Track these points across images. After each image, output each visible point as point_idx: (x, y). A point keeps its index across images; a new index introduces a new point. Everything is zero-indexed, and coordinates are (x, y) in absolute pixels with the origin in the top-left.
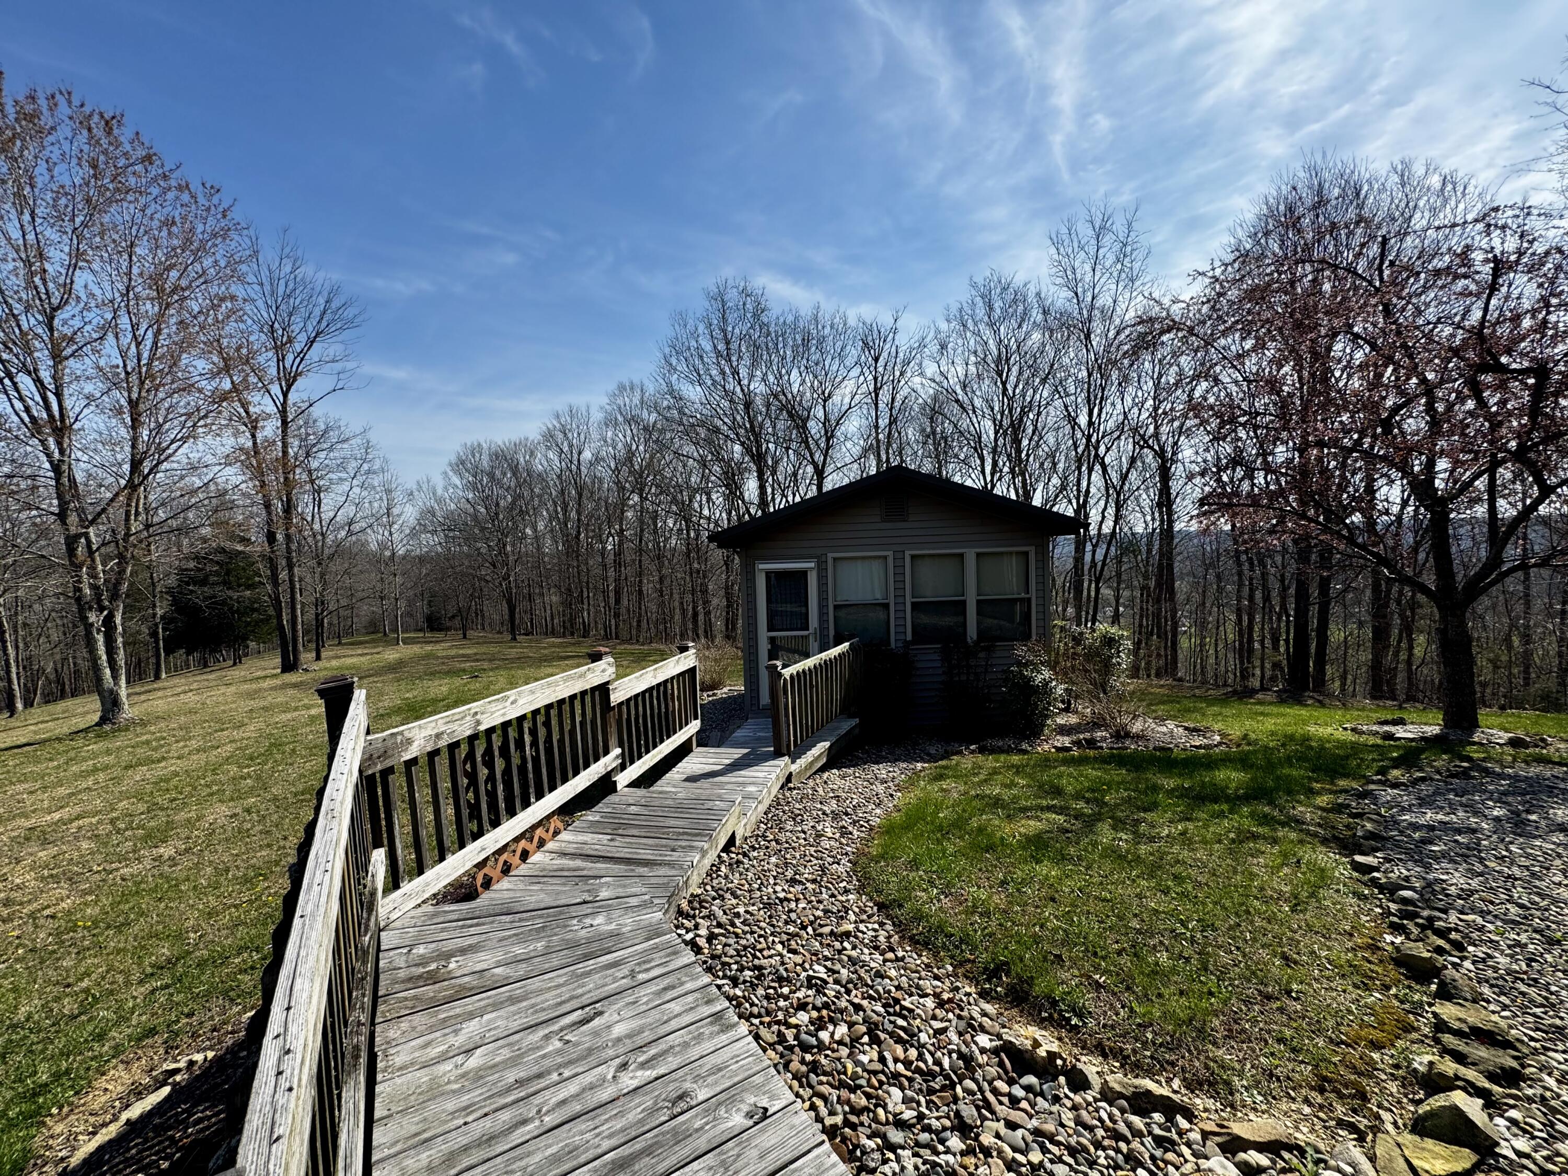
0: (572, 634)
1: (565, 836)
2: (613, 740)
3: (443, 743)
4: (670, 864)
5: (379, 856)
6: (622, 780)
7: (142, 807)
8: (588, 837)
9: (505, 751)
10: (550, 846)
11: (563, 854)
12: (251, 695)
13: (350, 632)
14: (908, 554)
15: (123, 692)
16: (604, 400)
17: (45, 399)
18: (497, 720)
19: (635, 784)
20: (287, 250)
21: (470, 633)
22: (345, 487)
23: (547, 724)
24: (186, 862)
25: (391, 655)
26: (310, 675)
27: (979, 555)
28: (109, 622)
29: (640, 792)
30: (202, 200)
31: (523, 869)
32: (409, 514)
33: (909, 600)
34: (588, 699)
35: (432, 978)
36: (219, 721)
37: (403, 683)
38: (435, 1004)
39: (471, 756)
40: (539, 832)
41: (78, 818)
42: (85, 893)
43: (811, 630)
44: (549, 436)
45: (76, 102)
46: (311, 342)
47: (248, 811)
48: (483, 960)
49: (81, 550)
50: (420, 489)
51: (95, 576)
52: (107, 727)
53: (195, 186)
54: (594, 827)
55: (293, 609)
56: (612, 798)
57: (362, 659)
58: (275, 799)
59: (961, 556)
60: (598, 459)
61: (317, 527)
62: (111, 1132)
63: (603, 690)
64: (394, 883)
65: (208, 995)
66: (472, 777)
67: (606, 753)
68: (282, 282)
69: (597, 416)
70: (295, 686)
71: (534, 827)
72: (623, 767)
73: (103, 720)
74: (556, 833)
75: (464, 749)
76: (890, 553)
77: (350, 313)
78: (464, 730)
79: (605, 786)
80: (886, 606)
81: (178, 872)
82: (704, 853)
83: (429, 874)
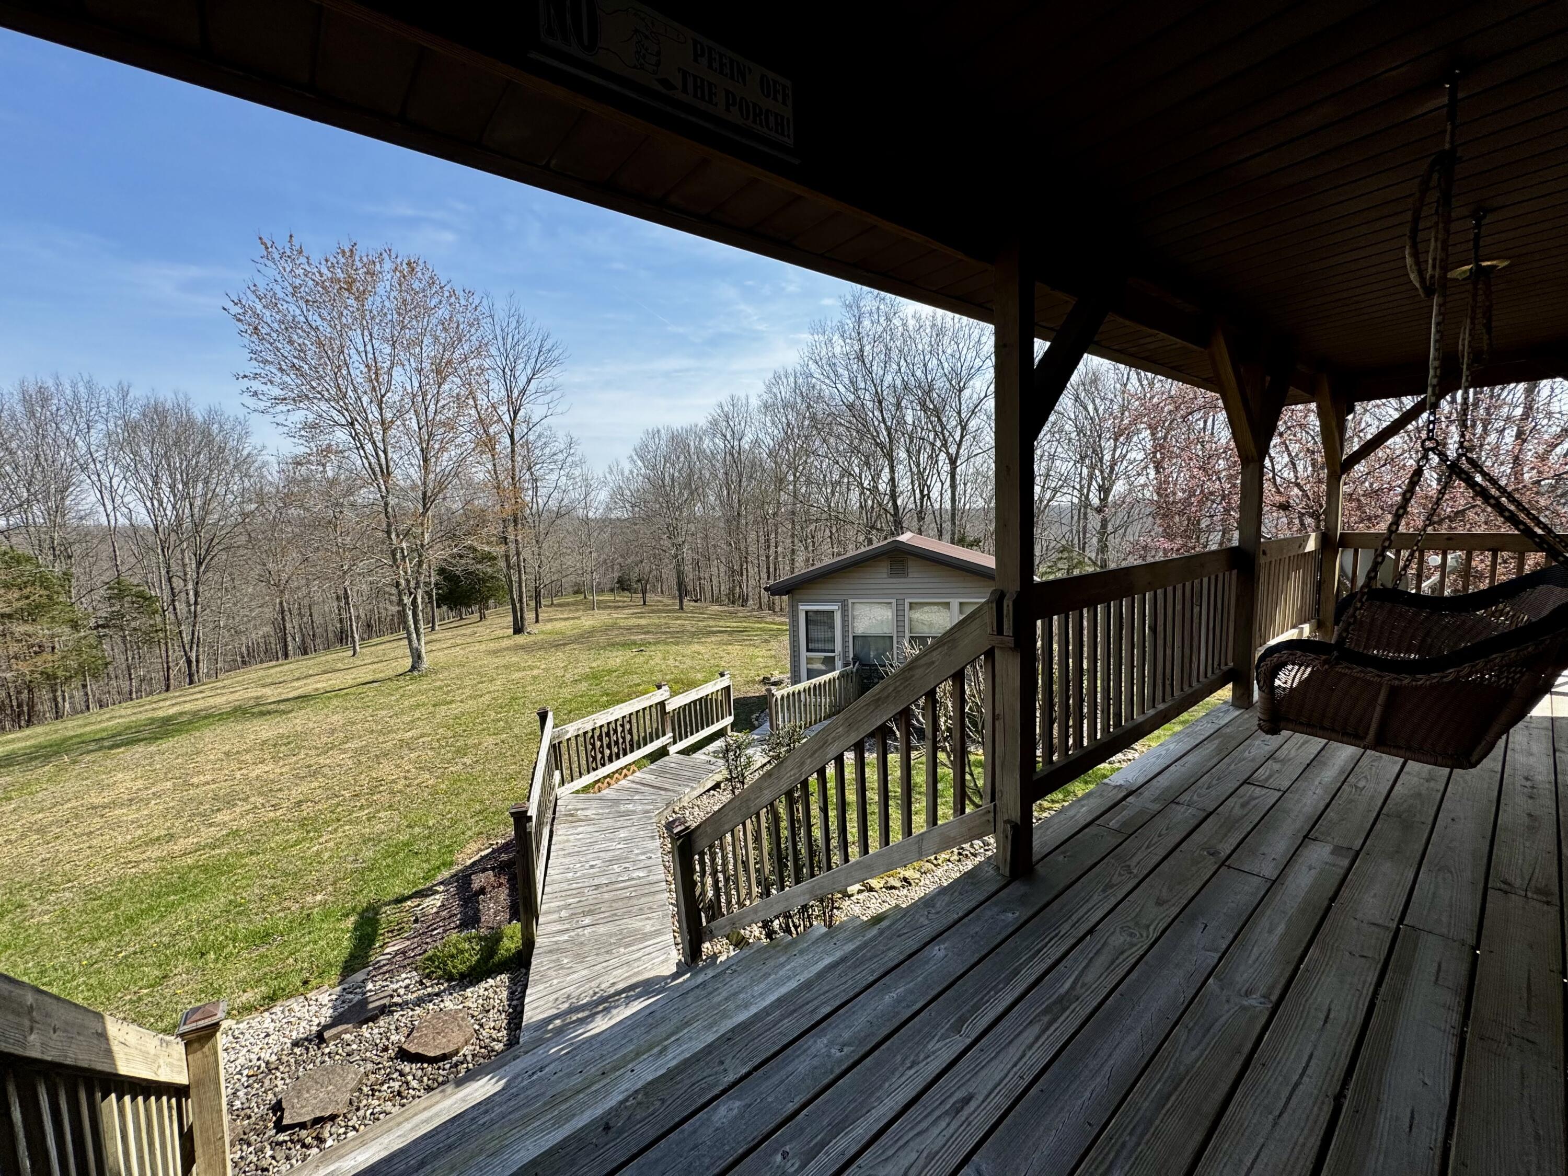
0: (733, 603)
1: (638, 774)
2: (669, 729)
3: (581, 732)
4: (674, 791)
5: (557, 774)
6: (673, 749)
7: (450, 734)
8: (647, 776)
9: (608, 734)
10: (630, 778)
11: (633, 782)
12: (495, 652)
13: (559, 593)
14: (907, 601)
15: (423, 651)
16: (762, 388)
17: (377, 454)
18: (604, 722)
19: (680, 752)
20: (513, 311)
21: (651, 597)
22: (554, 477)
23: (630, 722)
24: (479, 767)
25: (588, 621)
26: (532, 638)
27: (961, 604)
28: (414, 601)
29: (681, 756)
30: (463, 302)
31: (615, 786)
32: (602, 496)
33: (908, 635)
34: (654, 710)
35: (572, 815)
36: (479, 674)
37: (593, 652)
38: (572, 822)
39: (593, 737)
40: (625, 771)
41: (421, 737)
42: (437, 778)
43: (837, 653)
44: (714, 423)
45: (393, 256)
46: (529, 381)
47: (503, 742)
48: (588, 812)
49: (399, 555)
50: (611, 472)
51: (406, 573)
52: (416, 673)
53: (460, 293)
54: (652, 772)
55: (520, 586)
56: (666, 758)
57: (568, 623)
58: (516, 736)
59: (948, 603)
60: (757, 442)
61: (534, 510)
62: (477, 858)
63: (662, 704)
64: (563, 782)
65: (499, 824)
66: (593, 745)
67: (664, 734)
68: (510, 336)
69: (755, 403)
70: (522, 647)
71: (622, 769)
72: (675, 742)
73: (413, 668)
74: (634, 772)
75: (590, 734)
76: (894, 601)
77: (556, 353)
78: (589, 727)
79: (663, 752)
80: (891, 637)
81: (475, 772)
82: (693, 789)
83: (575, 782)
